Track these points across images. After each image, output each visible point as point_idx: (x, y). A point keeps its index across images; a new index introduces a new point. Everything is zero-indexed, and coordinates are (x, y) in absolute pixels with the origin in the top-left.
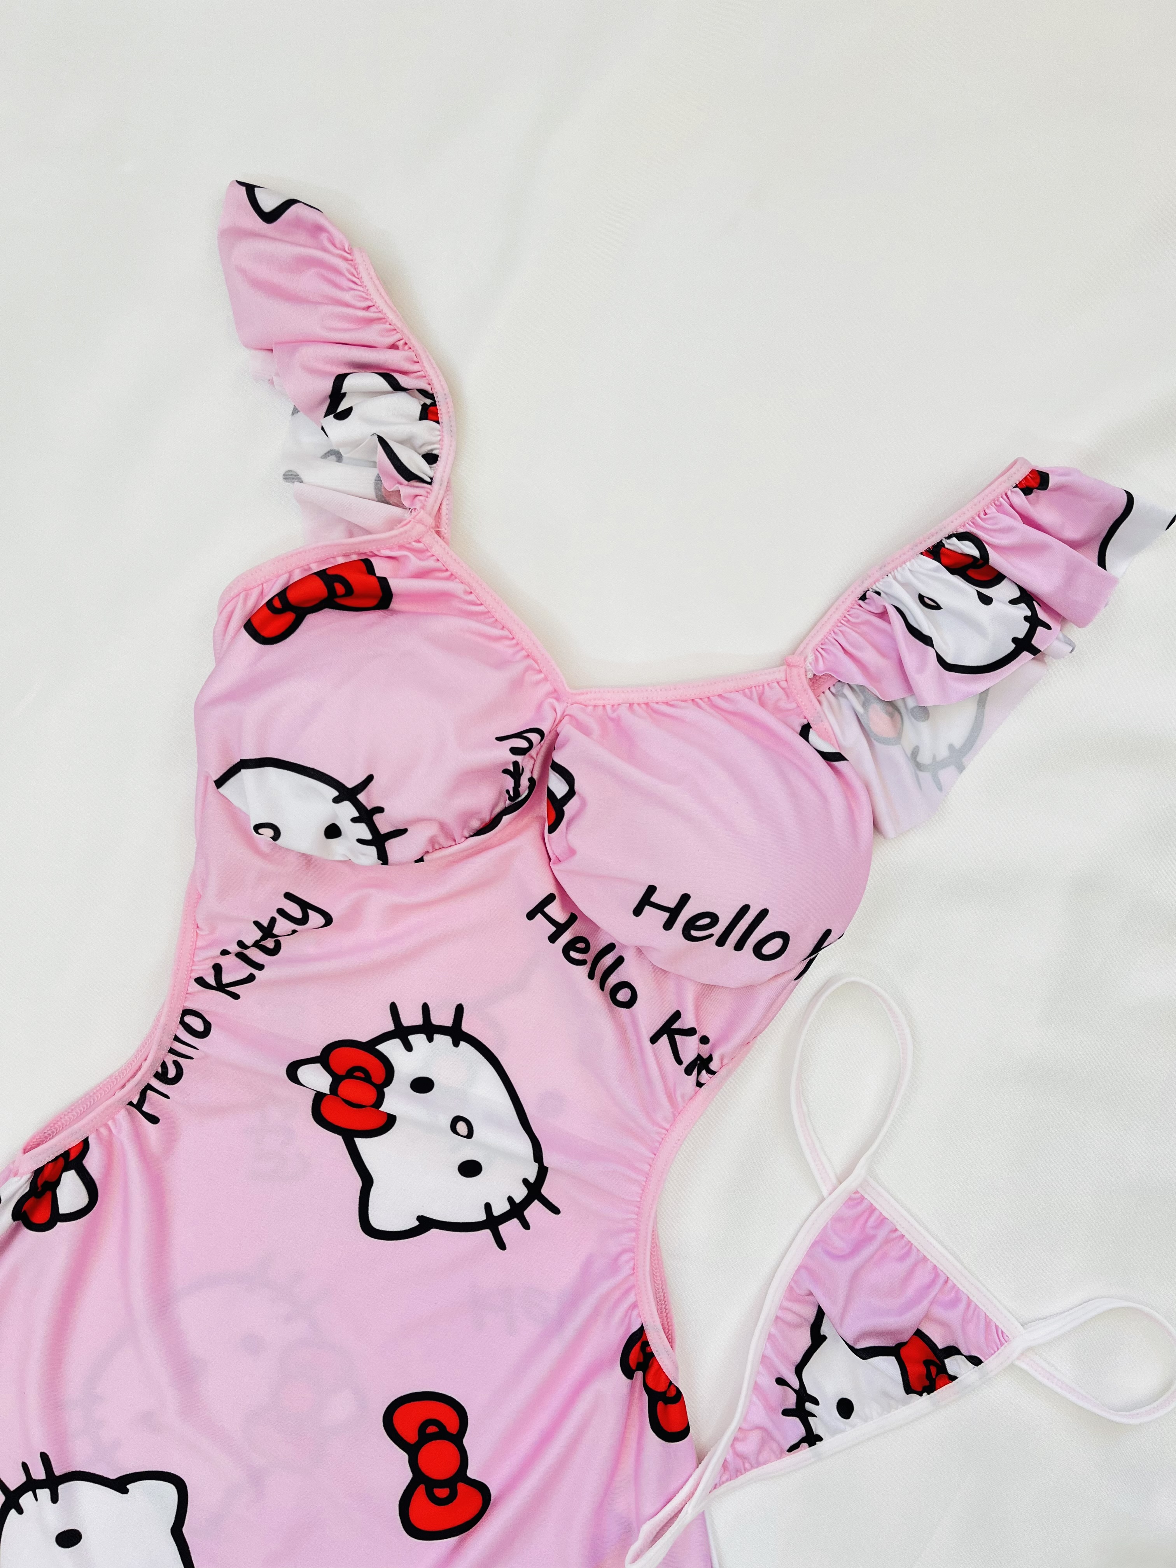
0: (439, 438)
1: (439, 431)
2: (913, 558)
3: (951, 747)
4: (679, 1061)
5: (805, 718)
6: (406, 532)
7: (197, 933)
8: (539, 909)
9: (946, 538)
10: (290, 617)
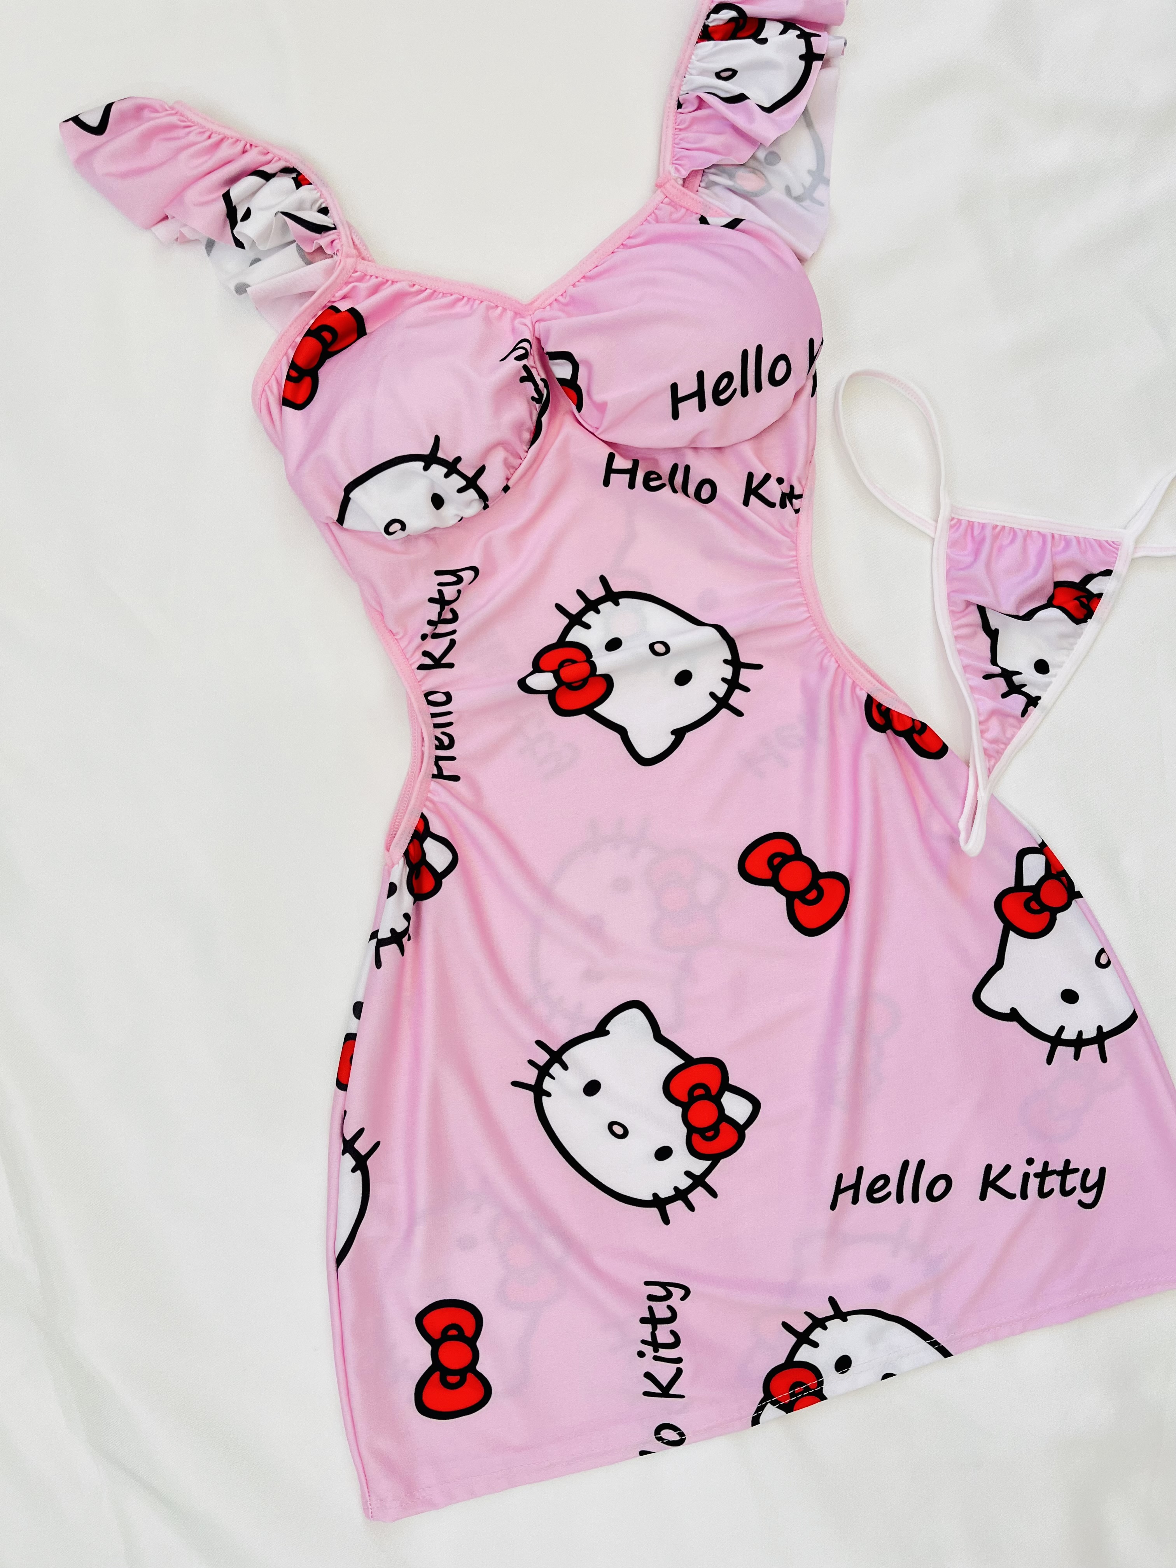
0: (319, 194)
1: (315, 189)
2: (694, 50)
3: (810, 172)
4: (772, 505)
5: (697, 213)
6: (343, 269)
7: (396, 639)
8: (610, 470)
9: (706, 19)
10: (307, 381)
